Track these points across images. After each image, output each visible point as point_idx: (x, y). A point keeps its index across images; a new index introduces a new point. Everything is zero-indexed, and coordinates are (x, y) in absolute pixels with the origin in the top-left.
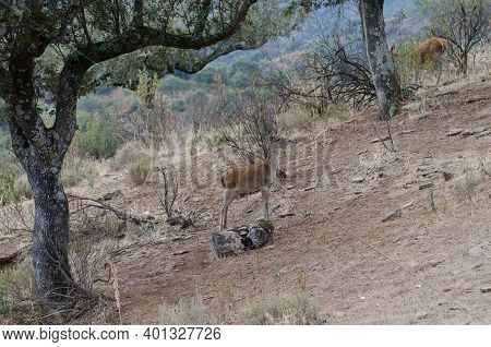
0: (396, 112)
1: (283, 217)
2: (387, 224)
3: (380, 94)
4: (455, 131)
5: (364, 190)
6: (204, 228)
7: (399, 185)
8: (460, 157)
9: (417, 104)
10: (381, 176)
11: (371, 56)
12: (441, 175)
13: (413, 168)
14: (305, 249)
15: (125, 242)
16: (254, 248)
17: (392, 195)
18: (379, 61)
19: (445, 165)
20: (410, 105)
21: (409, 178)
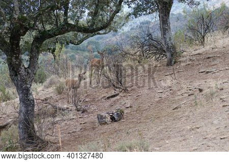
0: (175, 63)
1: (127, 108)
2: (175, 111)
3: (168, 54)
4: (203, 70)
5: (163, 96)
6: (92, 112)
7: (179, 94)
8: (206, 82)
9: (185, 59)
10: (171, 90)
11: (164, 38)
12: (198, 90)
13: (185, 86)
14: (139, 122)
15: (57, 119)
16: (116, 121)
17: (176, 98)
18: (168, 40)
19: (199, 86)
20: (181, 59)
21: (183, 91)
